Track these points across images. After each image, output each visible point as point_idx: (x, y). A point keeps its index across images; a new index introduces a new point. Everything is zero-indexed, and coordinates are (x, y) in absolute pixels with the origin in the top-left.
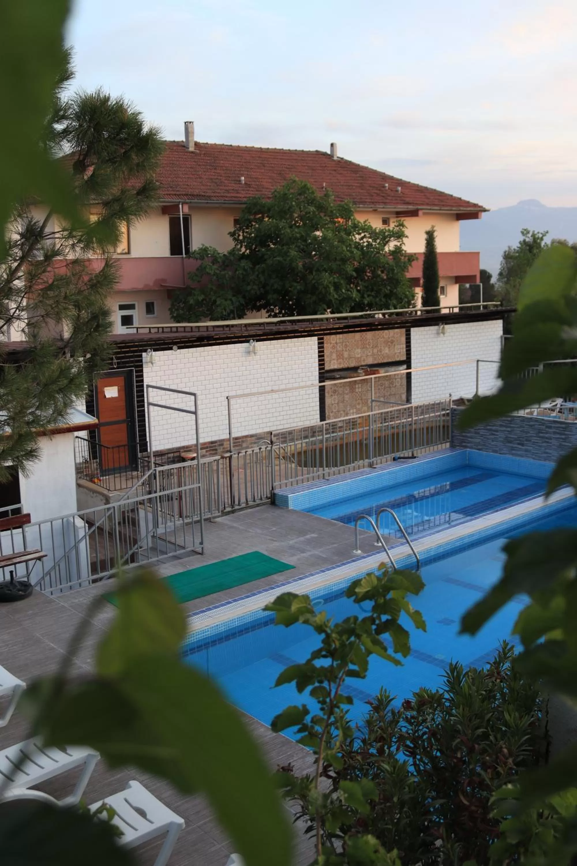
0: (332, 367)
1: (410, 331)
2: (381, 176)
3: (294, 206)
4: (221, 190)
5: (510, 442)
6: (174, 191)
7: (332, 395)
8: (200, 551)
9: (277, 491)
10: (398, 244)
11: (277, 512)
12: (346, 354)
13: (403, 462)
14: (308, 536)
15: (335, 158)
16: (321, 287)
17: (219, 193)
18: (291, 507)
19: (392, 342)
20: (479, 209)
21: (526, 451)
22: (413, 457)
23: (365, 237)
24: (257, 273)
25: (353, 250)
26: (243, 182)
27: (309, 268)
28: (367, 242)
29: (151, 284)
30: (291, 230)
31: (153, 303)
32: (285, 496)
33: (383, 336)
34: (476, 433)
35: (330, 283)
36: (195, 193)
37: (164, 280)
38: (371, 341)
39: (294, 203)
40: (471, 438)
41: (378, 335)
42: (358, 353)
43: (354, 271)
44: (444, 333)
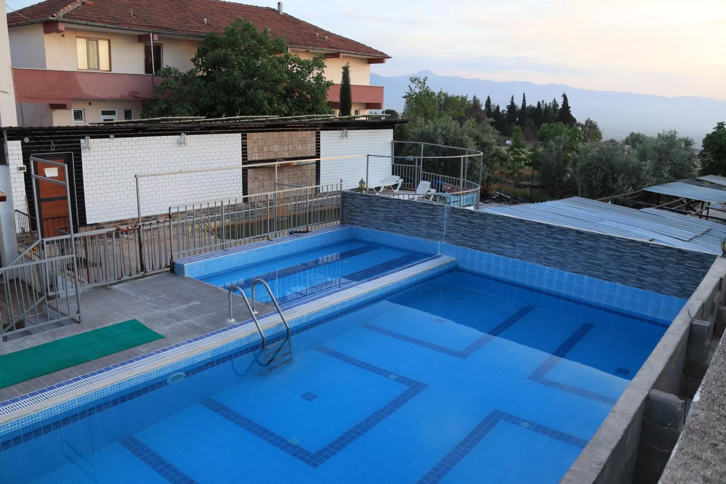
0: (254, 159)
1: (319, 133)
2: (314, 28)
3: (239, 39)
4: (186, 26)
5: (389, 221)
6: (147, 23)
7: (253, 181)
8: (78, 320)
9: (176, 260)
10: (319, 72)
11: (173, 279)
12: (266, 149)
13: (297, 236)
14: (191, 304)
15: (281, 13)
16: (257, 101)
17: (184, 28)
18: (187, 274)
19: (305, 141)
20: (384, 56)
21: (401, 228)
22: (307, 231)
23: (295, 66)
24: (208, 88)
25: (283, 74)
26: (206, 23)
27: (249, 87)
28: (297, 70)
29: (126, 95)
30: (237, 57)
31: (130, 111)
32: (181, 265)
33: (297, 136)
34: (361, 212)
35: (264, 97)
36: (164, 27)
37: (136, 92)
38: (287, 139)
39: (239, 37)
40: (358, 216)
41: (293, 135)
42: (276, 148)
43: (284, 90)
44: (347, 136)
